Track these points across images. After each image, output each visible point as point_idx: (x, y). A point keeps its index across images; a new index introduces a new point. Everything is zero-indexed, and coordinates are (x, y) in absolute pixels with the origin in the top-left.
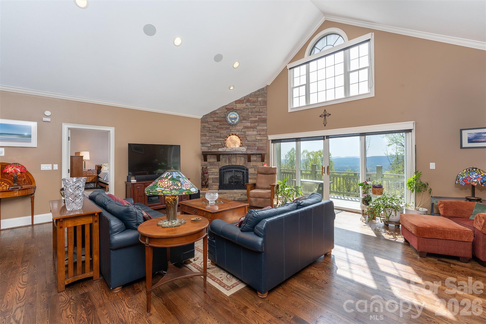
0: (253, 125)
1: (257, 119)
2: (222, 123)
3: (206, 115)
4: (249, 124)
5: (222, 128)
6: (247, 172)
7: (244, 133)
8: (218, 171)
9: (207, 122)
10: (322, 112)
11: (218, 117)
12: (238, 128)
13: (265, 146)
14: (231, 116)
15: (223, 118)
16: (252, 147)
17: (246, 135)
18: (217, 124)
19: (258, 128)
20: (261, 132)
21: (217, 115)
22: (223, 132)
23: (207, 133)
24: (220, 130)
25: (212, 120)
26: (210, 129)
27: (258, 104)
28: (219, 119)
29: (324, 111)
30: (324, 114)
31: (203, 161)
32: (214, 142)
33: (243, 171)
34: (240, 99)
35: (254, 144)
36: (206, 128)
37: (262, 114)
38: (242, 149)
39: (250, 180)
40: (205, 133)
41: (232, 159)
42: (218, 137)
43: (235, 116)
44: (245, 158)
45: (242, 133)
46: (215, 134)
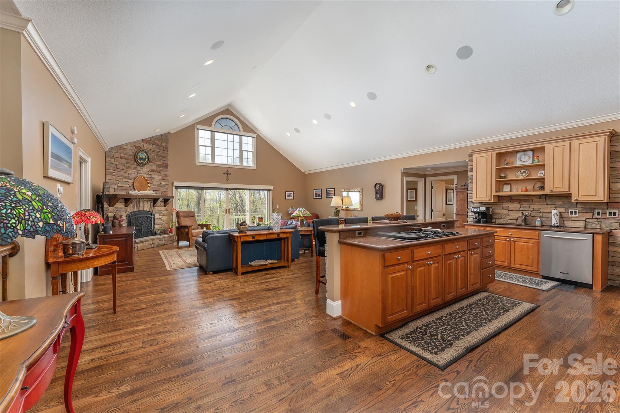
0: (158, 169)
1: (161, 163)
2: (130, 162)
3: (112, 149)
4: (154, 168)
5: (130, 168)
6: (154, 217)
7: (151, 176)
8: (126, 218)
9: (113, 157)
11: (125, 154)
12: (145, 169)
13: (167, 191)
14: (141, 156)
15: (130, 155)
16: (158, 192)
17: (152, 178)
18: (124, 161)
19: (162, 172)
20: (164, 177)
21: (124, 151)
22: (130, 172)
23: (114, 171)
24: (127, 170)
25: (119, 157)
26: (117, 166)
27: (161, 148)
28: (126, 156)
29: (226, 171)
30: (226, 173)
32: (121, 183)
33: (151, 216)
34: (146, 139)
35: (159, 189)
36: (111, 164)
37: (165, 159)
39: (156, 226)
40: (111, 171)
41: (140, 204)
42: (125, 178)
43: (144, 157)
44: (151, 203)
45: (149, 176)
46: (122, 174)
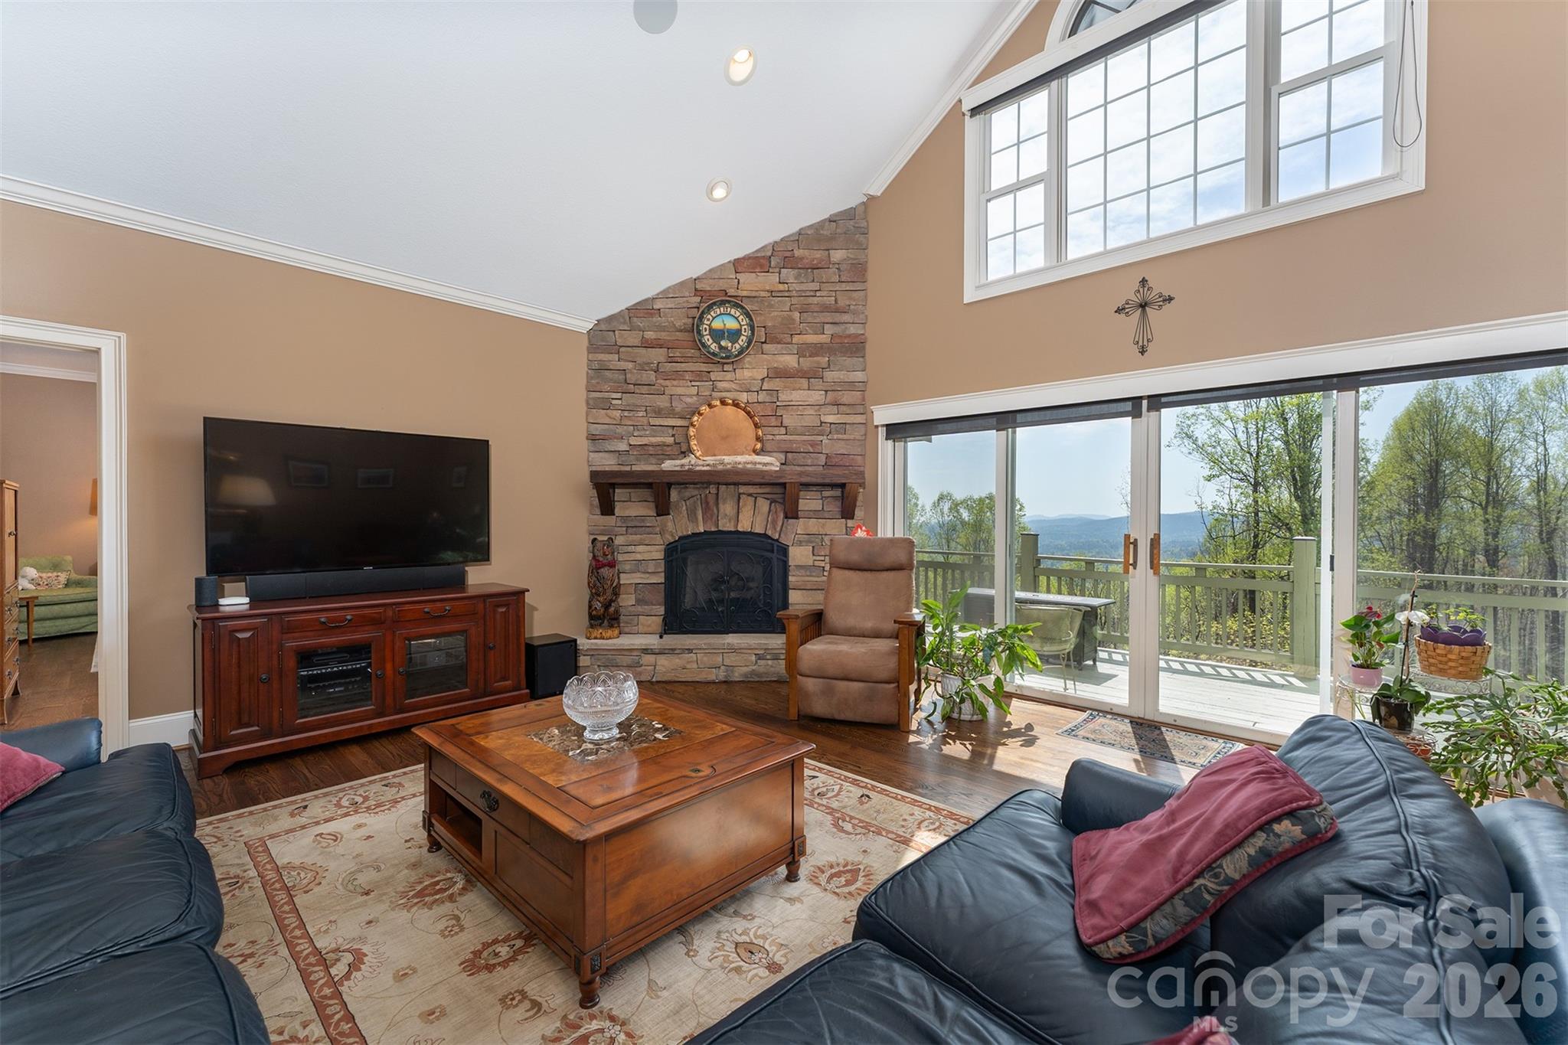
0: (807, 363)
1: (824, 339)
2: (678, 354)
3: (610, 319)
4: (790, 361)
5: (677, 375)
6: (785, 559)
7: (771, 395)
8: (660, 555)
9: (615, 349)
10: (1128, 292)
11: (660, 328)
12: (747, 374)
13: (859, 451)
14: (717, 324)
15: (681, 331)
16: (804, 458)
17: (778, 404)
18: (657, 355)
19: (830, 376)
20: (840, 393)
21: (656, 319)
22: (680, 391)
23: (615, 396)
24: (667, 383)
25: (637, 342)
26: (628, 376)
27: (832, 274)
28: (663, 335)
29: (1136, 285)
30: (1136, 299)
31: (598, 511)
32: (642, 433)
33: (768, 555)
34: (753, 253)
35: (813, 444)
36: (607, 373)
37: (846, 318)
38: (759, 463)
39: (794, 597)
40: (606, 395)
41: (721, 506)
42: (659, 412)
43: (731, 324)
44: (773, 501)
45: (762, 397)
46: (649, 400)
